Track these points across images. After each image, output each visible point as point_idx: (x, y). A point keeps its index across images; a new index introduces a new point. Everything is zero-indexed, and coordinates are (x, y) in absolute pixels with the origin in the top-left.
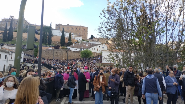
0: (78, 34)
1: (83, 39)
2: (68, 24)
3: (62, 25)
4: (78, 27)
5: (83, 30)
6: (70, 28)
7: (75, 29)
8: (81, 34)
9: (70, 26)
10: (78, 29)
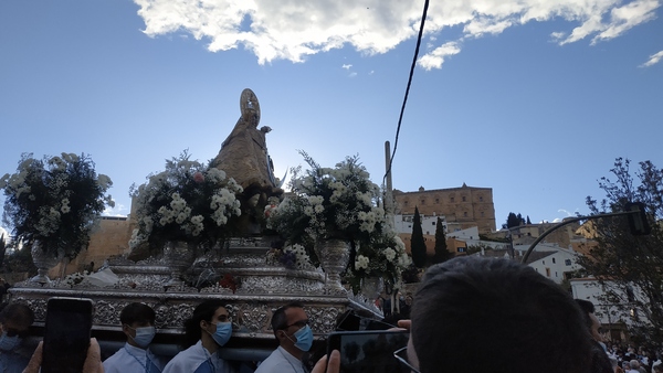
0: (460, 214)
1: (483, 232)
2: (422, 188)
3: (402, 194)
4: (458, 193)
5: (475, 200)
6: (430, 201)
7: (446, 200)
8: (470, 215)
9: (430, 191)
10: (458, 200)
